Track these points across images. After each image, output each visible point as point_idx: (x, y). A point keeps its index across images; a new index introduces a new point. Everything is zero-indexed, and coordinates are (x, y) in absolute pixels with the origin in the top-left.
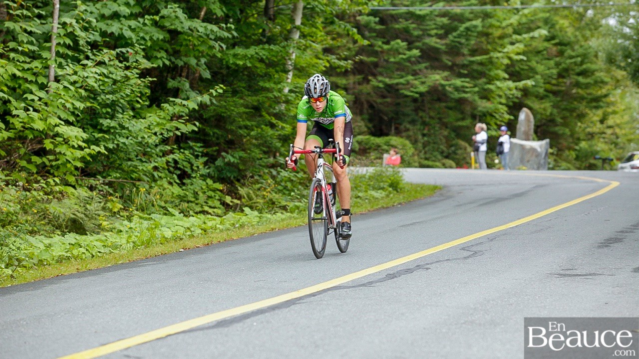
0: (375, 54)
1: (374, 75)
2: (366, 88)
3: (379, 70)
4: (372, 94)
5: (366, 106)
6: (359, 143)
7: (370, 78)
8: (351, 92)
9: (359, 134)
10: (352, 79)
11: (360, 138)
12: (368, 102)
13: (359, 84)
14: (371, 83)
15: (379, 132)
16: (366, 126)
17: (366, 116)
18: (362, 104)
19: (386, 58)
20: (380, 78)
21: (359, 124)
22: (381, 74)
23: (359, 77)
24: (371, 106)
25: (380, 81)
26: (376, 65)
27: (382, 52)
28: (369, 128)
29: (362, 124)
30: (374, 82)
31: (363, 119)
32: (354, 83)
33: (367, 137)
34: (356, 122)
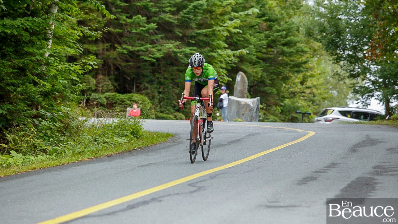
0: (120, 26)
1: (120, 44)
2: (113, 54)
3: (124, 39)
4: (118, 59)
5: (112, 69)
6: (107, 98)
7: (116, 45)
8: (100, 57)
9: (107, 92)
10: (101, 46)
11: (107, 94)
12: (114, 65)
13: (107, 50)
14: (117, 50)
15: (123, 90)
16: (113, 85)
17: (113, 77)
18: (109, 67)
19: (129, 30)
20: (124, 46)
21: (107, 83)
22: (125, 43)
23: (107, 45)
24: (117, 69)
25: (124, 49)
26: (121, 35)
27: (126, 25)
28: (115, 87)
29: (109, 83)
30: (119, 49)
31: (110, 79)
32: (103, 50)
33: (113, 94)
34: (105, 81)
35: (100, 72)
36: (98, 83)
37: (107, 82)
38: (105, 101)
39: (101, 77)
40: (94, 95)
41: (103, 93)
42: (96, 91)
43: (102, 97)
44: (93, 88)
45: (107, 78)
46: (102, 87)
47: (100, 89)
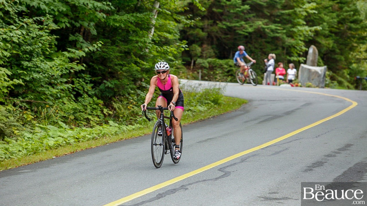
0: (222, 7)
1: (220, 21)
2: (215, 29)
3: (224, 17)
4: (220, 33)
5: (215, 39)
6: (209, 63)
7: (218, 22)
8: (206, 30)
9: (210, 57)
10: (206, 22)
11: (210, 60)
12: (216, 37)
13: (211, 25)
14: (219, 25)
16: (214, 52)
17: (214, 46)
18: (212, 38)
19: (228, 10)
20: (224, 23)
22: (225, 20)
23: (211, 21)
24: (218, 39)
25: (224, 25)
26: (222, 14)
27: (226, 6)
28: (216, 54)
29: (211, 51)
30: (220, 25)
31: (212, 48)
32: (208, 25)
33: (214, 59)
34: (208, 49)
35: (205, 42)
36: (203, 51)
37: (210, 50)
38: (207, 65)
39: (205, 46)
40: (199, 61)
41: (206, 58)
42: (201, 57)
43: (205, 62)
44: (199, 54)
45: (210, 47)
46: (206, 54)
47: (204, 55)
